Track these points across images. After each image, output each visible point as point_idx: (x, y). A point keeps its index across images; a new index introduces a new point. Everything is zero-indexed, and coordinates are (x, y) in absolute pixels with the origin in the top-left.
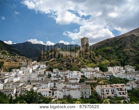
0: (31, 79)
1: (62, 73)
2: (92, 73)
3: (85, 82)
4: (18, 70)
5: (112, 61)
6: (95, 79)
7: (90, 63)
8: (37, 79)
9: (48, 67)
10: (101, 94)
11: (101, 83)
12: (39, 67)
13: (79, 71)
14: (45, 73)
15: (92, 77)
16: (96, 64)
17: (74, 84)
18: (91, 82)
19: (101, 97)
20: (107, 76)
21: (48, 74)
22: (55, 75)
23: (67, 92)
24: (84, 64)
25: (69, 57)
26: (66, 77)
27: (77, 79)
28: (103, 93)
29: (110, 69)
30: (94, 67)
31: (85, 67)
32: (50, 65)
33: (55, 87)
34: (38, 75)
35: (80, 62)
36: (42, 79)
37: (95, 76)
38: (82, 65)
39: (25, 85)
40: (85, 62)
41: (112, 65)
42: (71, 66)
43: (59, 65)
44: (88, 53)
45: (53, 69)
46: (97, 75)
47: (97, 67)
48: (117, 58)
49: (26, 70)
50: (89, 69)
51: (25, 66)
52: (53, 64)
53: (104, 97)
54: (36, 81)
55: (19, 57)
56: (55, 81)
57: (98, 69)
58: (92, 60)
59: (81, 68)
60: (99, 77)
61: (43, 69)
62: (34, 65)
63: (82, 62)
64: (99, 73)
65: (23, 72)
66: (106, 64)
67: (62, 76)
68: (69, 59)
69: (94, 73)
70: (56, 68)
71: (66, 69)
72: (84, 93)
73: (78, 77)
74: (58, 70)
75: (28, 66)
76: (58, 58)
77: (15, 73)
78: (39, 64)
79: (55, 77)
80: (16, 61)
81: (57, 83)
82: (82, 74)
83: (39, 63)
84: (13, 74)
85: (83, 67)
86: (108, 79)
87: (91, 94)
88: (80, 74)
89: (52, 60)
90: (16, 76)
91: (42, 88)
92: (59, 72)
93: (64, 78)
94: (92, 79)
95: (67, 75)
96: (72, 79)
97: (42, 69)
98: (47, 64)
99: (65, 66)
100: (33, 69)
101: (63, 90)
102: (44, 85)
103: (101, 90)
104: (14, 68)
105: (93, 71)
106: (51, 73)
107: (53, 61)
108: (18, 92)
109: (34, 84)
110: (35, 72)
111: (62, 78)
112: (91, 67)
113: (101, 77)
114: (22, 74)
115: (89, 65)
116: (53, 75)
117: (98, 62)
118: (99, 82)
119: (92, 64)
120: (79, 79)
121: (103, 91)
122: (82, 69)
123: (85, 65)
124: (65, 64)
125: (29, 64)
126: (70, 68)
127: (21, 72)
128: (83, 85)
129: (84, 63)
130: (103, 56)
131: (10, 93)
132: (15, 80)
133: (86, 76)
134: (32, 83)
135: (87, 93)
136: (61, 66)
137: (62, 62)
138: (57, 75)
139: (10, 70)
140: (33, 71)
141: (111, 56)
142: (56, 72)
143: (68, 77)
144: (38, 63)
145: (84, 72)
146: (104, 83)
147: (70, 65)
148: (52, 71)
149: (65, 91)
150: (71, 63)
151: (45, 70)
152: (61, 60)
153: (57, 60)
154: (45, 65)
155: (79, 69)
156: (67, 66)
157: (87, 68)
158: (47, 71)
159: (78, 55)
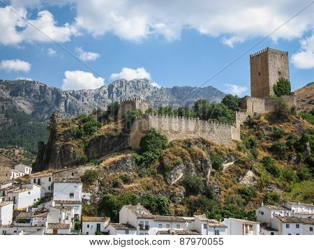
1: (165, 228)
7: (301, 178)
9: (93, 197)
12: (47, 197)
13: (251, 216)
14: (77, 228)
21: (92, 231)
24: (268, 184)
25: (195, 148)
31: (275, 198)
32: (102, 184)
35: (251, 174)
38: (260, 187)
40: (273, 172)
42: (208, 195)
43: (148, 189)
44: (286, 128)
45: (119, 208)
52: (120, 181)
59: (258, 204)
61: (70, 209)
62: (21, 183)
63: (259, 175)
68: (195, 157)
70: (133, 201)
71: (183, 209)
74: (146, 213)
76: (140, 152)
78: (46, 182)
83: (45, 176)
85: (265, 200)
89: (111, 159)
92: (151, 222)
97: (62, 206)
98: (87, 180)
99: (181, 191)
100: (20, 206)
107: (116, 165)
110: (28, 221)
112: (306, 199)
115: (297, 187)
122: (263, 208)
123: (278, 192)
124: (180, 183)
129: (269, 176)
136: (155, 193)
140: (22, 216)
142: (135, 222)
144: (39, 174)
145: (277, 224)
147: (201, 187)
148: (115, 219)
150: (205, 176)
151: (79, 212)
152: (158, 163)
153: (139, 163)
154: (80, 186)
155: (247, 210)
156: (187, 195)
157: (288, 206)
158: (90, 214)
159: (238, 138)
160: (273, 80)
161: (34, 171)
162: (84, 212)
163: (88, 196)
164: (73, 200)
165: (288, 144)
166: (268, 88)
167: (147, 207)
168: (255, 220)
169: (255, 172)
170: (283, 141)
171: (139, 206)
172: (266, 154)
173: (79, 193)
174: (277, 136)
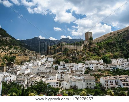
0: (40, 71)
1: (68, 65)
2: (96, 65)
3: (90, 73)
4: (28, 63)
5: (116, 54)
6: (100, 70)
7: (94, 55)
8: (46, 71)
9: (55, 60)
10: (105, 84)
11: (105, 74)
12: (47, 60)
13: (84, 63)
14: (52, 66)
15: (96, 69)
16: (100, 57)
17: (79, 76)
18: (95, 73)
19: (106, 87)
20: (110, 67)
21: (55, 66)
22: (62, 67)
23: (73, 83)
24: (88, 57)
26: (72, 69)
27: (82, 71)
28: (107, 84)
29: (114, 61)
30: (98, 60)
31: (89, 59)
32: (57, 58)
33: (62, 78)
34: (46, 67)
35: (85, 55)
36: (50, 71)
37: (99, 68)
38: (86, 57)
39: (35, 76)
40: (89, 55)
41: (115, 57)
42: (76, 59)
43: (65, 58)
44: (92, 46)
45: (60, 62)
46: (101, 67)
47: (100, 59)
48: (120, 51)
49: (35, 63)
50: (93, 61)
51: (34, 60)
52: (60, 57)
53: (108, 87)
54: (45, 73)
55: (29, 52)
56: (61, 72)
57: (102, 61)
58: (96, 53)
60: (103, 68)
62: (42, 58)
64: (103, 65)
65: (33, 65)
66: (110, 56)
67: (68, 68)
68: (74, 52)
69: (98, 65)
70: (62, 61)
71: (71, 62)
72: (89, 84)
73: (83, 69)
75: (37, 59)
76: (64, 52)
77: (26, 66)
78: (47, 58)
79: (61, 69)
80: (26, 55)
81: (63, 75)
82: (87, 66)
84: (24, 67)
85: (87, 60)
86: (112, 71)
87: (95, 85)
88: (85, 66)
89: (58, 53)
90: (27, 69)
91: (51, 79)
92: (65, 65)
93: (70, 70)
94: (96, 70)
95: (72, 67)
96: (77, 71)
97: (49, 62)
98: (54, 57)
99: (71, 58)
100: (42, 62)
101: (70, 81)
102: (51, 76)
103: (105, 81)
104: (25, 61)
105: (97, 63)
106: (58, 66)
108: (29, 83)
109: (43, 75)
110: (43, 65)
111: (68, 70)
112: (95, 59)
113: (105, 69)
114: (32, 67)
115: (93, 57)
116: (59, 67)
117: (101, 55)
118: (103, 73)
119: (96, 57)
120: (84, 71)
121: (107, 82)
122: (87, 61)
123: (90, 58)
124: (71, 57)
125: (37, 57)
126: (75, 60)
127: (31, 65)
128: (88, 76)
130: (106, 49)
131: (22, 83)
132: (26, 72)
133: (90, 69)
134: (41, 75)
135: (91, 84)
136: (67, 59)
137: (68, 55)
138: (63, 67)
139: (21, 63)
140: (42, 64)
141: (114, 49)
142: (62, 65)
143: (73, 69)
145: (88, 64)
146: (107, 74)
148: (59, 64)
149: (71, 82)
150: (76, 56)
151: (52, 63)
152: (67, 54)
153: (64, 54)
154: (53, 58)
155: (84, 62)
156: (72, 59)
157: (91, 60)
158: (54, 63)
159: (83, 49)
160: (89, 37)
161: (45, 56)
162: (53, 63)
163: (54, 60)
164: (51, 61)
165: (92, 49)
166: (88, 39)
167: (65, 62)
168: (85, 63)
169: (86, 55)
170: (91, 49)
171: (63, 62)
172: (88, 51)
173: (52, 60)
174: (90, 48)
